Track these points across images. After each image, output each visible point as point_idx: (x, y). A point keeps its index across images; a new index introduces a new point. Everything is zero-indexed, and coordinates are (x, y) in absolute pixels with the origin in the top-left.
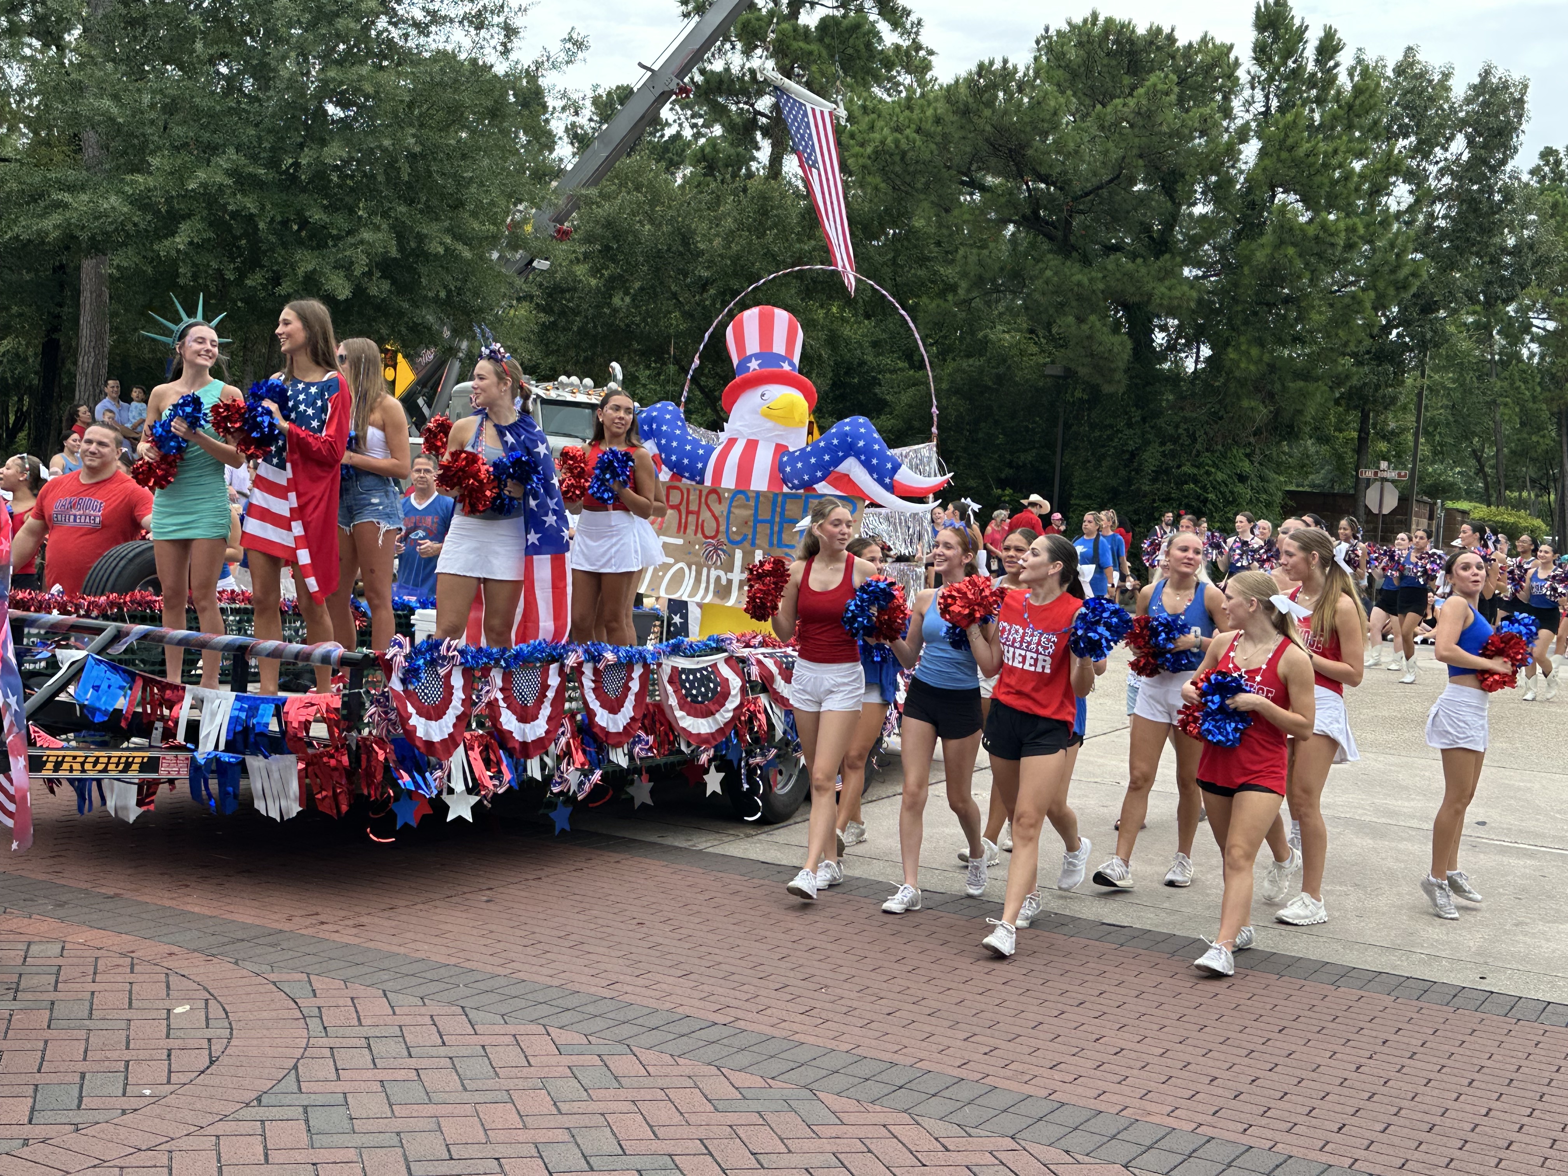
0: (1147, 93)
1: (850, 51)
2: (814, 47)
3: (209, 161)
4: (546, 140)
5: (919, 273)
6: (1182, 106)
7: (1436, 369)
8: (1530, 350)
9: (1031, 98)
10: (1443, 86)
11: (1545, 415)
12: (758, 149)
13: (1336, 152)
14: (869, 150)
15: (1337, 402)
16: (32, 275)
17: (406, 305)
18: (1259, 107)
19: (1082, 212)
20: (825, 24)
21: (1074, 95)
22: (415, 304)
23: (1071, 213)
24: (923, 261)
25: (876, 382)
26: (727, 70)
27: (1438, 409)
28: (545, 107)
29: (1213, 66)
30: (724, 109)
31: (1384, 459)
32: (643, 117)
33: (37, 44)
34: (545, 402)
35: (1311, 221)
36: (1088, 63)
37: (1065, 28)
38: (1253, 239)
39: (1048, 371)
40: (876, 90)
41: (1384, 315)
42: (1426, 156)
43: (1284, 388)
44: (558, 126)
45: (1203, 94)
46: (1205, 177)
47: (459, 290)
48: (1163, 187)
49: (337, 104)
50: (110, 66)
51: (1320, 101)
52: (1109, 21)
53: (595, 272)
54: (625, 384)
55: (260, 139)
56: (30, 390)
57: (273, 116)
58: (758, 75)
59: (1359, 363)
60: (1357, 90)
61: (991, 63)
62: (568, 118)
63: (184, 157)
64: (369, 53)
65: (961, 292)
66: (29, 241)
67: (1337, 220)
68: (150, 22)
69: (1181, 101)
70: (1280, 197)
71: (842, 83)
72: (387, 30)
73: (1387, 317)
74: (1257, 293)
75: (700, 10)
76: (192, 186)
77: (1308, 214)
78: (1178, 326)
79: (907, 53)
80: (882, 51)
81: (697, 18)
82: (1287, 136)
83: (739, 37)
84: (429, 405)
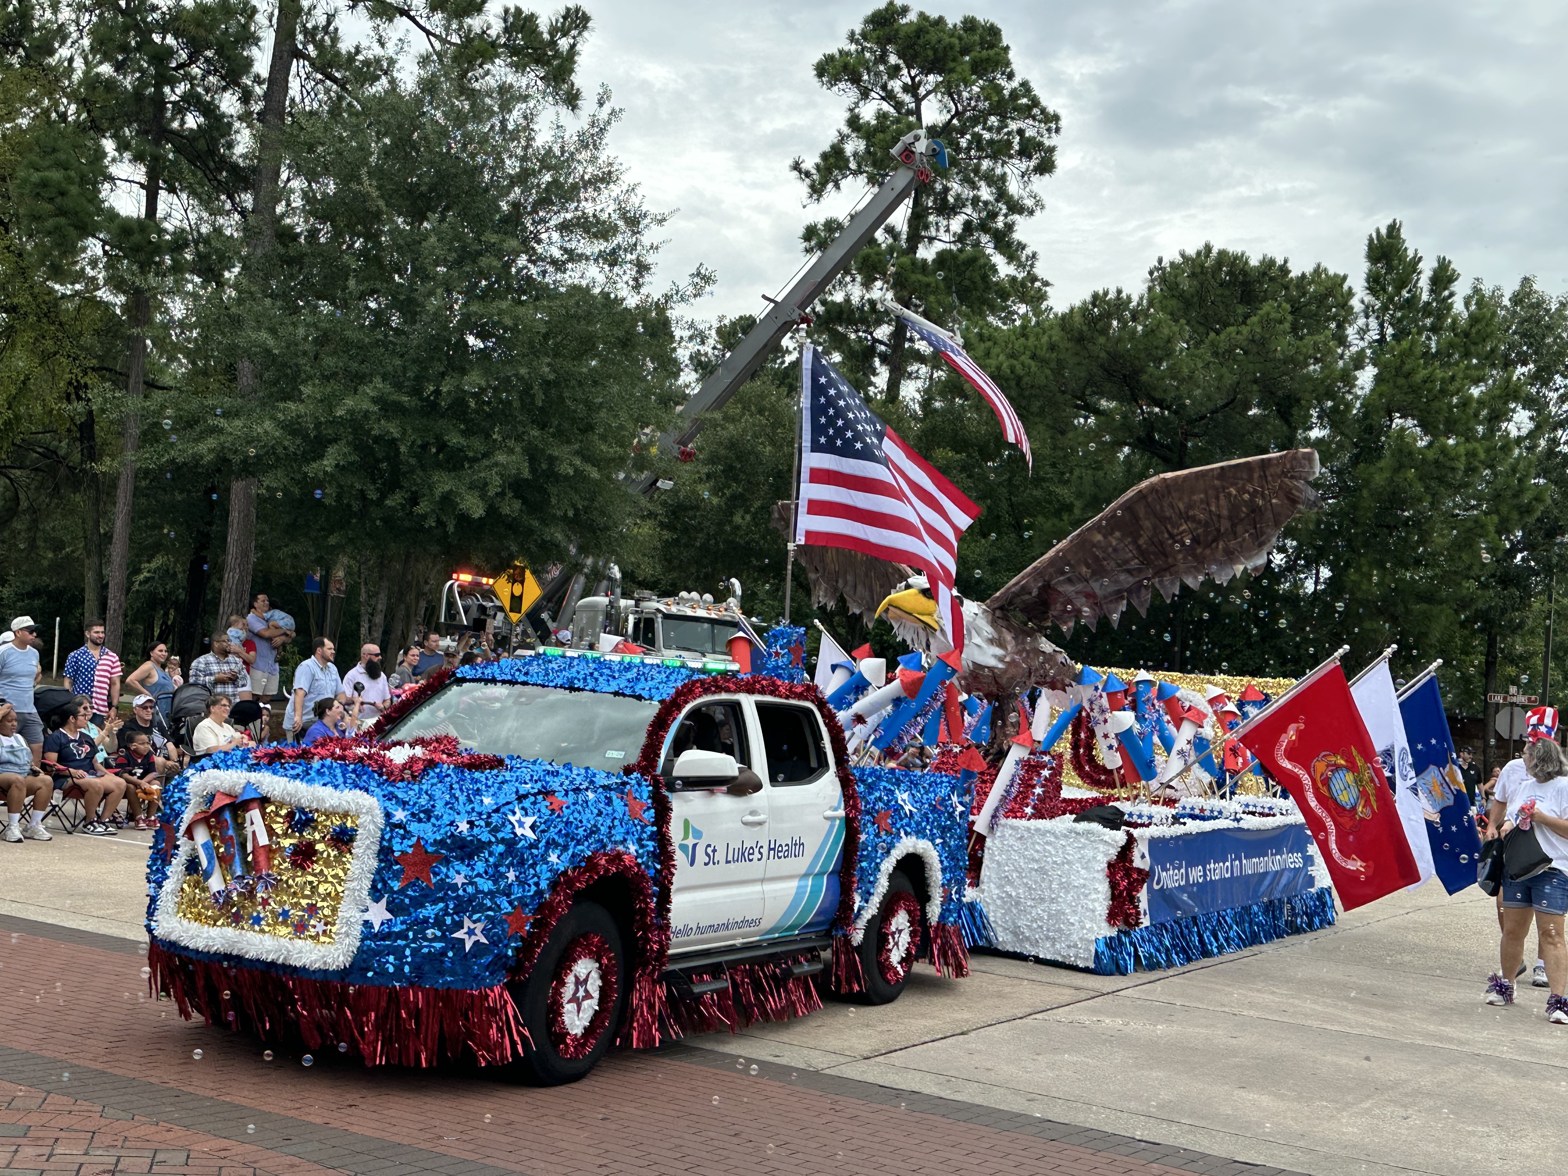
0: (1260, 322)
1: (967, 283)
2: (932, 279)
3: (356, 390)
4: (671, 368)
5: (1035, 493)
6: (1296, 334)
9: (1145, 326)
10: (1561, 315)
12: (875, 374)
13: (1453, 378)
15: (1462, 625)
16: (185, 495)
17: (536, 523)
18: (1374, 335)
19: (1196, 435)
20: (943, 258)
21: (1188, 323)
22: (544, 522)
23: (1186, 436)
26: (848, 300)
28: (672, 337)
29: (1326, 296)
30: (845, 337)
31: (1513, 684)
32: (765, 346)
33: (197, 280)
34: (667, 617)
35: (1430, 445)
36: (1201, 294)
37: (1179, 259)
38: (1372, 463)
40: (991, 319)
41: (1508, 539)
42: (1545, 383)
43: (1408, 611)
44: (683, 354)
45: (1316, 322)
46: (1320, 403)
47: (586, 509)
48: (1278, 411)
49: (477, 336)
50: (268, 301)
51: (1435, 329)
52: (1222, 253)
53: (715, 492)
54: (742, 599)
55: (405, 369)
56: (176, 605)
57: (419, 347)
58: (879, 306)
59: (1484, 586)
60: (1474, 319)
61: (1106, 293)
62: (693, 347)
63: (332, 387)
64: (509, 288)
65: (1077, 511)
66: (185, 464)
67: (1457, 444)
68: (306, 260)
69: (1295, 329)
70: (1398, 422)
71: (959, 313)
72: (526, 267)
73: (1511, 541)
74: (1376, 516)
75: (822, 245)
76: (340, 413)
77: (1427, 438)
78: (1295, 548)
79: (1023, 284)
80: (997, 283)
81: (819, 253)
82: (1403, 362)
83: (860, 270)
84: (554, 618)
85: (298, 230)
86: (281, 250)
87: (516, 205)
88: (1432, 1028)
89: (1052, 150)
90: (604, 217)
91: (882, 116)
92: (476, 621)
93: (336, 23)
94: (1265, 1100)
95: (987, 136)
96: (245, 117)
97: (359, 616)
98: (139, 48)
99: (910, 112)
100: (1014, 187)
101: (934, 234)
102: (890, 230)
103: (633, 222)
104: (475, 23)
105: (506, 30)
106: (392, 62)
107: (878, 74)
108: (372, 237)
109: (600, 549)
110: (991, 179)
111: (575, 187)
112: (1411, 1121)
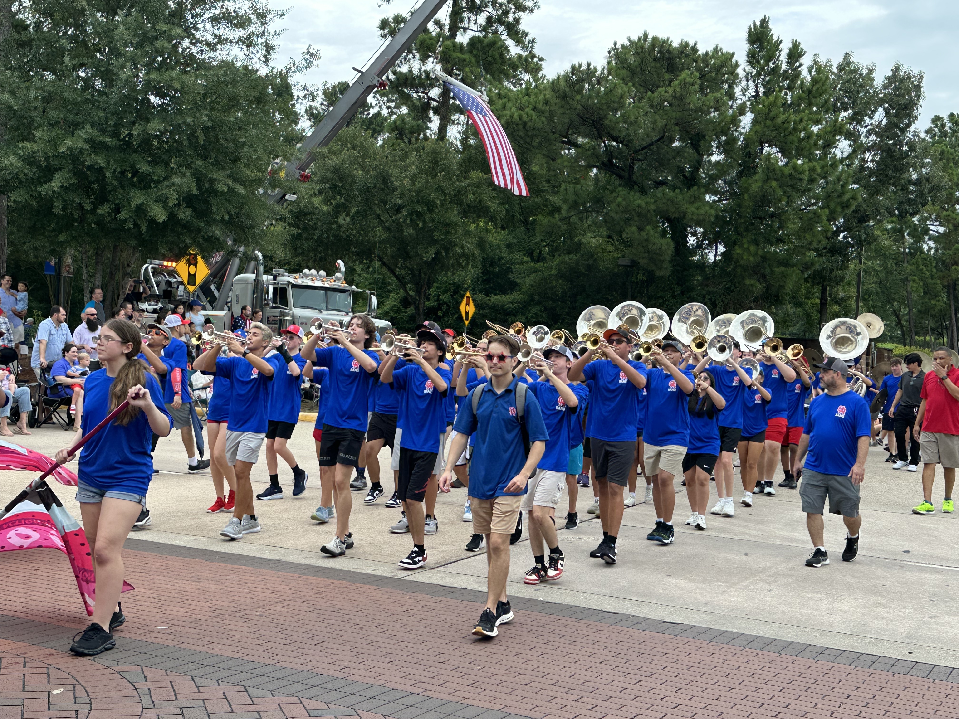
0: (680, 84)
1: (489, 59)
2: (467, 56)
3: (73, 134)
4: (293, 118)
5: (536, 200)
6: (703, 92)
7: (869, 258)
8: (928, 245)
9: (606, 88)
10: (869, 78)
11: (939, 287)
12: (431, 121)
13: (801, 120)
15: (806, 280)
17: (202, 225)
18: (752, 92)
19: (639, 160)
20: (473, 41)
21: (634, 85)
22: (208, 224)
23: (634, 160)
24: (538, 192)
25: (509, 270)
26: (410, 71)
27: (871, 284)
28: (292, 96)
29: (721, 67)
30: (409, 97)
32: (356, 102)
34: (294, 286)
35: (787, 164)
36: (642, 66)
37: (627, 43)
38: (750, 176)
39: (620, 262)
40: (506, 83)
41: (834, 224)
42: (859, 122)
43: (772, 272)
44: (300, 108)
45: (715, 85)
46: (718, 137)
47: (238, 215)
48: (692, 143)
49: (156, 96)
50: (8, 73)
51: (790, 88)
52: (655, 39)
53: (326, 202)
54: (346, 274)
55: (107, 119)
57: (115, 104)
58: (431, 75)
59: (820, 255)
60: (814, 81)
61: (580, 66)
62: (307, 103)
63: (57, 131)
64: (178, 63)
65: (563, 212)
67: (803, 164)
68: (34, 43)
69: (702, 89)
70: (766, 150)
71: (485, 79)
72: (189, 48)
73: (836, 225)
74: (753, 211)
75: (392, 33)
76: (62, 149)
77: (785, 160)
78: (703, 233)
79: (526, 60)
80: (510, 59)
81: (390, 38)
82: (770, 110)
83: (418, 50)
84: (218, 289)
85: (28, 22)
86: (16, 36)
88: (786, 534)
90: (241, 12)
92: (165, 291)
94: (683, 583)
97: (83, 290)
101: (467, 25)
102: (438, 23)
103: (262, 16)
108: (79, 27)
109: (248, 240)
112: (773, 593)
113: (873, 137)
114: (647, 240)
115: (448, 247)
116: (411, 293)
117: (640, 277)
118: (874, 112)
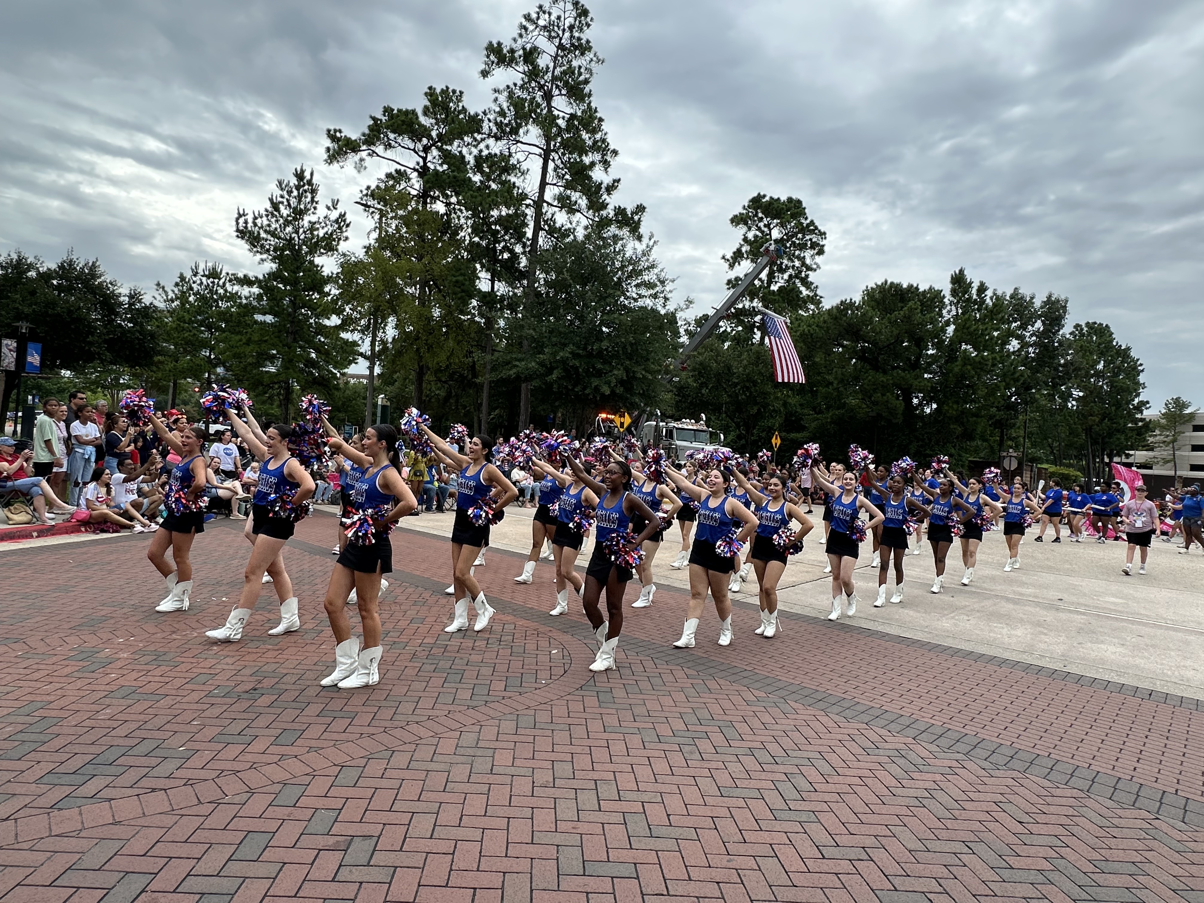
0: (908, 309)
1: (790, 298)
2: (777, 297)
3: (564, 349)
4: (677, 335)
6: (923, 314)
7: (1032, 412)
8: (1072, 404)
9: (862, 312)
10: (1031, 302)
11: (1080, 430)
12: (755, 335)
13: (986, 329)
14: (798, 334)
15: (990, 426)
16: (506, 389)
17: (629, 396)
18: (954, 313)
19: (883, 354)
20: (781, 289)
21: (879, 311)
22: (632, 395)
23: (879, 354)
24: (819, 374)
25: (802, 419)
26: (744, 307)
27: (1033, 428)
28: (678, 324)
29: (934, 298)
30: (743, 321)
31: (1011, 448)
32: (713, 325)
33: (509, 312)
34: (677, 429)
35: (976, 356)
36: (884, 299)
37: (875, 286)
38: (953, 363)
39: (870, 414)
40: (800, 312)
41: (1009, 391)
42: (1024, 330)
43: (968, 421)
44: (682, 331)
45: (930, 308)
46: (932, 340)
47: (648, 390)
48: (915, 344)
49: (606, 327)
50: (533, 318)
51: (979, 310)
52: (892, 283)
53: (695, 381)
54: (706, 422)
55: (581, 341)
57: (585, 332)
58: (756, 308)
59: (999, 410)
60: (995, 305)
61: (846, 300)
62: (686, 327)
63: (555, 348)
64: (618, 310)
65: (835, 385)
66: (506, 378)
67: (988, 355)
68: (546, 303)
69: (922, 311)
70: (964, 347)
71: (788, 310)
72: (624, 301)
74: (955, 384)
75: (734, 287)
76: (558, 358)
77: (976, 353)
78: (923, 397)
79: (812, 298)
80: (803, 297)
81: (733, 290)
82: (966, 323)
83: (749, 295)
84: (636, 430)
85: (543, 292)
86: (537, 300)
87: (619, 279)
89: (823, 246)
90: (652, 281)
91: (756, 236)
92: (608, 431)
93: (555, 217)
94: (911, 613)
95: (797, 242)
96: (524, 253)
98: (487, 231)
99: (767, 235)
100: (808, 261)
101: (777, 280)
102: (760, 280)
103: (662, 282)
104: (604, 213)
105: (615, 215)
106: (575, 229)
107: (755, 221)
108: (568, 293)
109: (653, 404)
110: (799, 258)
111: (641, 270)
112: (971, 622)
113: (1034, 338)
114: (887, 402)
115: (765, 406)
116: (744, 432)
117: (883, 423)
118: (1036, 322)
